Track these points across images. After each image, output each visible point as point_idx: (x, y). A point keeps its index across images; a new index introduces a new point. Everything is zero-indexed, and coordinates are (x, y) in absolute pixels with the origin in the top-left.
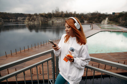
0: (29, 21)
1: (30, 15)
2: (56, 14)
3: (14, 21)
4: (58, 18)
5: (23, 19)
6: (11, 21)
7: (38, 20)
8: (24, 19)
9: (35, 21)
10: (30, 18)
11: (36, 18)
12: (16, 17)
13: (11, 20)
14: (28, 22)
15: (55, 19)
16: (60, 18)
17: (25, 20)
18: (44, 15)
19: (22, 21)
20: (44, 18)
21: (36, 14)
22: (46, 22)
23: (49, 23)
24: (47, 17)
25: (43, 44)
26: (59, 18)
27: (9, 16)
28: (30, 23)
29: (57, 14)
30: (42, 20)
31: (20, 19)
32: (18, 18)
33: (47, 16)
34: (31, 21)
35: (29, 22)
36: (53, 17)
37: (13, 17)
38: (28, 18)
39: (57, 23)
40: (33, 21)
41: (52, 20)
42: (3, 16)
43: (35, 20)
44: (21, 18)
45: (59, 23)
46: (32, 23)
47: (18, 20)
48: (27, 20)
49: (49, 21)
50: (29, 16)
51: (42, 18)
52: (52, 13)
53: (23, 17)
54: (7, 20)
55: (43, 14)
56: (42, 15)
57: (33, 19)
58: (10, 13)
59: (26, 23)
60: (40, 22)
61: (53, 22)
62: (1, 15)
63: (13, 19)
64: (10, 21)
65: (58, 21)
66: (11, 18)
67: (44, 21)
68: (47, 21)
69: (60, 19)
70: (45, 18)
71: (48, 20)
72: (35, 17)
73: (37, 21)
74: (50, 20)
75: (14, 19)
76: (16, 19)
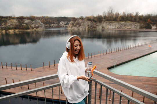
0: (73, 26)
1: (74, 19)
2: (108, 17)
3: (56, 26)
4: (110, 23)
5: (65, 23)
6: (53, 27)
7: (84, 25)
8: (67, 24)
9: (80, 27)
10: (74, 23)
11: (82, 22)
12: (58, 22)
13: (52, 25)
14: (71, 28)
15: (107, 23)
16: (114, 22)
17: (68, 26)
18: (92, 18)
19: (65, 26)
20: (91, 22)
21: (82, 17)
22: (94, 27)
23: (98, 29)
24: (95, 22)
25: (88, 57)
26: (112, 22)
27: (50, 21)
29: (110, 17)
30: (89, 25)
31: (62, 24)
32: (61, 23)
33: (96, 20)
34: (76, 26)
35: (73, 28)
36: (104, 21)
37: (55, 22)
38: (71, 22)
39: (109, 29)
40: (78, 26)
41: (101, 25)
42: (44, 20)
43: (80, 26)
44: (64, 23)
45: (112, 29)
46: (76, 29)
47: (60, 25)
48: (70, 25)
50: (73, 21)
51: (89, 23)
52: (102, 16)
53: (65, 21)
54: (48, 25)
55: (90, 17)
56: (89, 19)
57: (78, 24)
58: (52, 17)
59: (69, 29)
60: (87, 28)
61: (103, 28)
62: (43, 20)
63: (54, 24)
64: (51, 27)
65: (110, 26)
66: (53, 22)
67: (91, 26)
68: (95, 26)
69: (114, 24)
70: (93, 22)
71: (97, 25)
72: (80, 21)
73: (82, 27)
74: (100, 25)
75: (56, 24)
76: (58, 24)
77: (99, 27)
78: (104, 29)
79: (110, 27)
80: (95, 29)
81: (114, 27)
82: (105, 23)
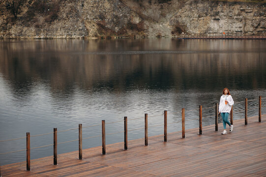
0: (15, 20)
7: (78, 16)
9: (57, 24)
22: (132, 26)
23: (151, 36)
28: (21, 33)
30: (102, 17)
34: (29, 20)
40: (41, 19)
43: (55, 17)
49: (155, 21)
57: (39, 8)
60: (93, 29)
61: (178, 29)
67: (117, 21)
68: (137, 20)
71: (145, 13)
73: (68, 24)
74: (163, 16)
77: (158, 26)
78: (183, 35)
79: (214, 25)
80: (138, 37)
81: (236, 27)
82: (187, 7)
